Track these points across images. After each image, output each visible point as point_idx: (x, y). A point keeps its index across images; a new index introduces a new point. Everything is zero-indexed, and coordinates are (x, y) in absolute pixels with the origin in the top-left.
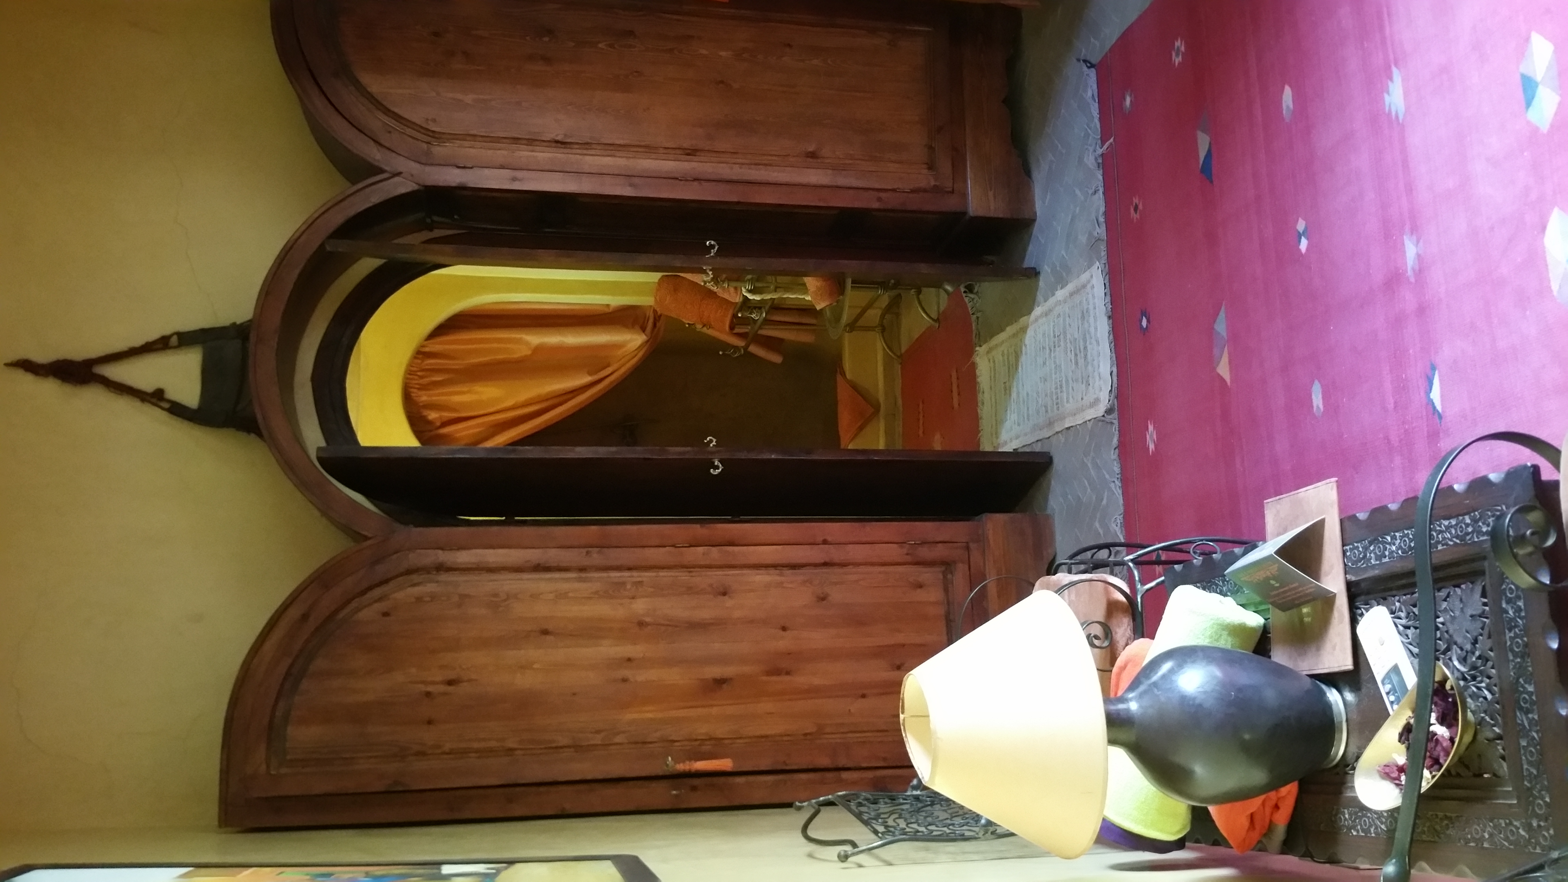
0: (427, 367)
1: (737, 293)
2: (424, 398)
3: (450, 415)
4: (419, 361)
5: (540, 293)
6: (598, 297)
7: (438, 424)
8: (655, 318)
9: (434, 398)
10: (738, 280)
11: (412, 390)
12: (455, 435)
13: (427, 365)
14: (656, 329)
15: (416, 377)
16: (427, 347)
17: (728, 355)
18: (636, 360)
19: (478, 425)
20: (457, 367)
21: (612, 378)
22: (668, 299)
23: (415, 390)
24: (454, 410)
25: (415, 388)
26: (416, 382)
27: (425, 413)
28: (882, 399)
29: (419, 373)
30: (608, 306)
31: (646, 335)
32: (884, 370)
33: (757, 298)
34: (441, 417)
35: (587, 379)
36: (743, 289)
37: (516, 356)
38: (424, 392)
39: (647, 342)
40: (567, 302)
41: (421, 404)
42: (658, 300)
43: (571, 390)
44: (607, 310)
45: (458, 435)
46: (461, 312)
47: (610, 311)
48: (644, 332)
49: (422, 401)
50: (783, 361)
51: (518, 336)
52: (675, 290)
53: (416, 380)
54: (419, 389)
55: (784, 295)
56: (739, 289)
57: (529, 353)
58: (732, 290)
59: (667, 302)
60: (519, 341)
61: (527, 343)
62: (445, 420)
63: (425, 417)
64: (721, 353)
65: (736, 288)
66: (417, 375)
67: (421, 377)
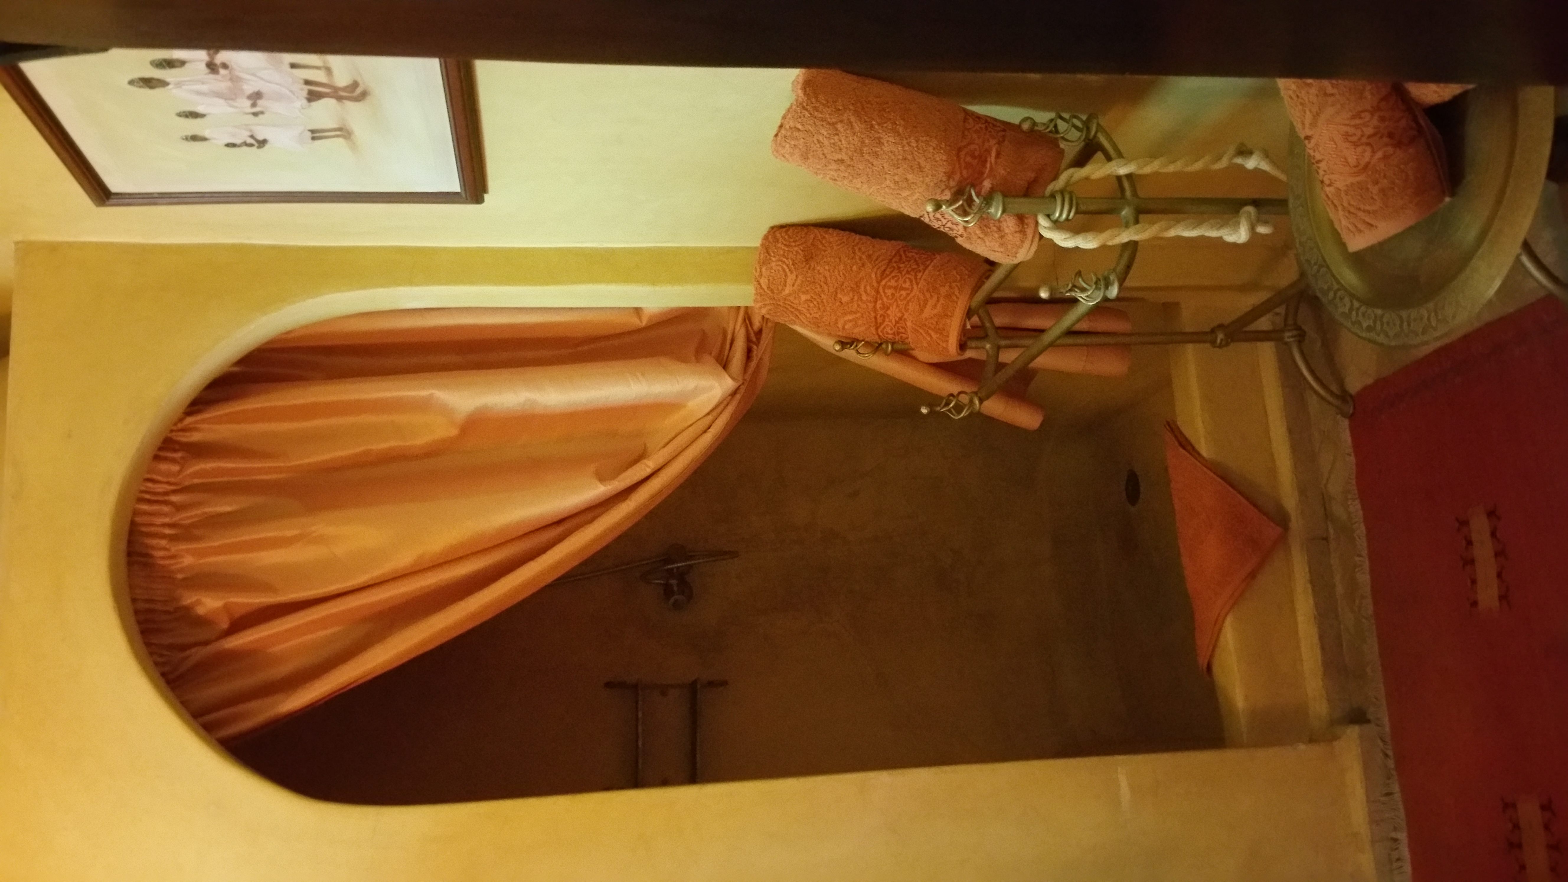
0: (196, 481)
1: (1023, 232)
2: (188, 560)
3: (257, 601)
4: (175, 468)
5: (472, 282)
6: (613, 288)
7: (225, 625)
8: (748, 340)
9: (212, 559)
10: (1028, 191)
11: (154, 542)
12: (270, 650)
13: (196, 475)
14: (753, 364)
15: (166, 509)
16: (196, 429)
17: (939, 413)
18: (707, 439)
19: (323, 623)
20: (274, 476)
21: (655, 485)
22: (789, 282)
23: (163, 543)
24: (268, 588)
25: (164, 536)
26: (167, 520)
27: (189, 599)
28: (1290, 501)
29: (174, 498)
30: (638, 311)
31: (733, 378)
32: (1290, 431)
33: (1087, 242)
34: (226, 608)
35: (597, 491)
36: (1043, 222)
37: (421, 440)
38: (183, 546)
39: (734, 393)
40: (542, 305)
41: (180, 576)
42: (765, 287)
43: (558, 519)
44: (634, 322)
45: (277, 649)
46: (271, 342)
47: (644, 323)
48: (725, 366)
49: (181, 570)
50: (1042, 425)
51: (424, 393)
52: (808, 258)
53: (165, 515)
54: (173, 538)
55: (1168, 228)
56: (1030, 221)
57: (454, 432)
58: (1010, 224)
59: (787, 291)
60: (424, 406)
61: (445, 410)
62: (239, 612)
63: (188, 609)
64: (924, 411)
65: (1021, 219)
66: (171, 503)
67: (179, 508)
